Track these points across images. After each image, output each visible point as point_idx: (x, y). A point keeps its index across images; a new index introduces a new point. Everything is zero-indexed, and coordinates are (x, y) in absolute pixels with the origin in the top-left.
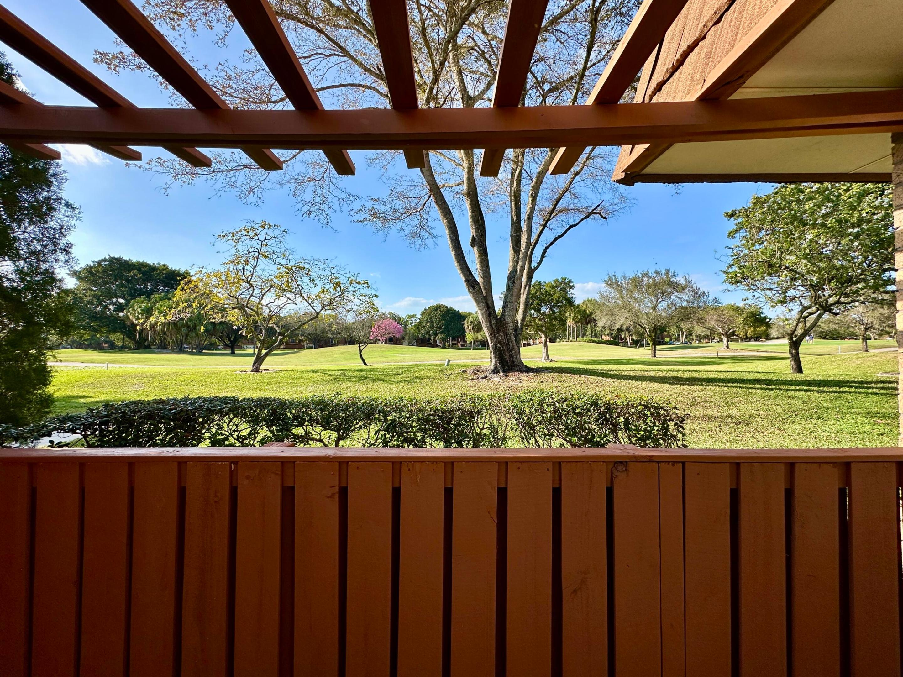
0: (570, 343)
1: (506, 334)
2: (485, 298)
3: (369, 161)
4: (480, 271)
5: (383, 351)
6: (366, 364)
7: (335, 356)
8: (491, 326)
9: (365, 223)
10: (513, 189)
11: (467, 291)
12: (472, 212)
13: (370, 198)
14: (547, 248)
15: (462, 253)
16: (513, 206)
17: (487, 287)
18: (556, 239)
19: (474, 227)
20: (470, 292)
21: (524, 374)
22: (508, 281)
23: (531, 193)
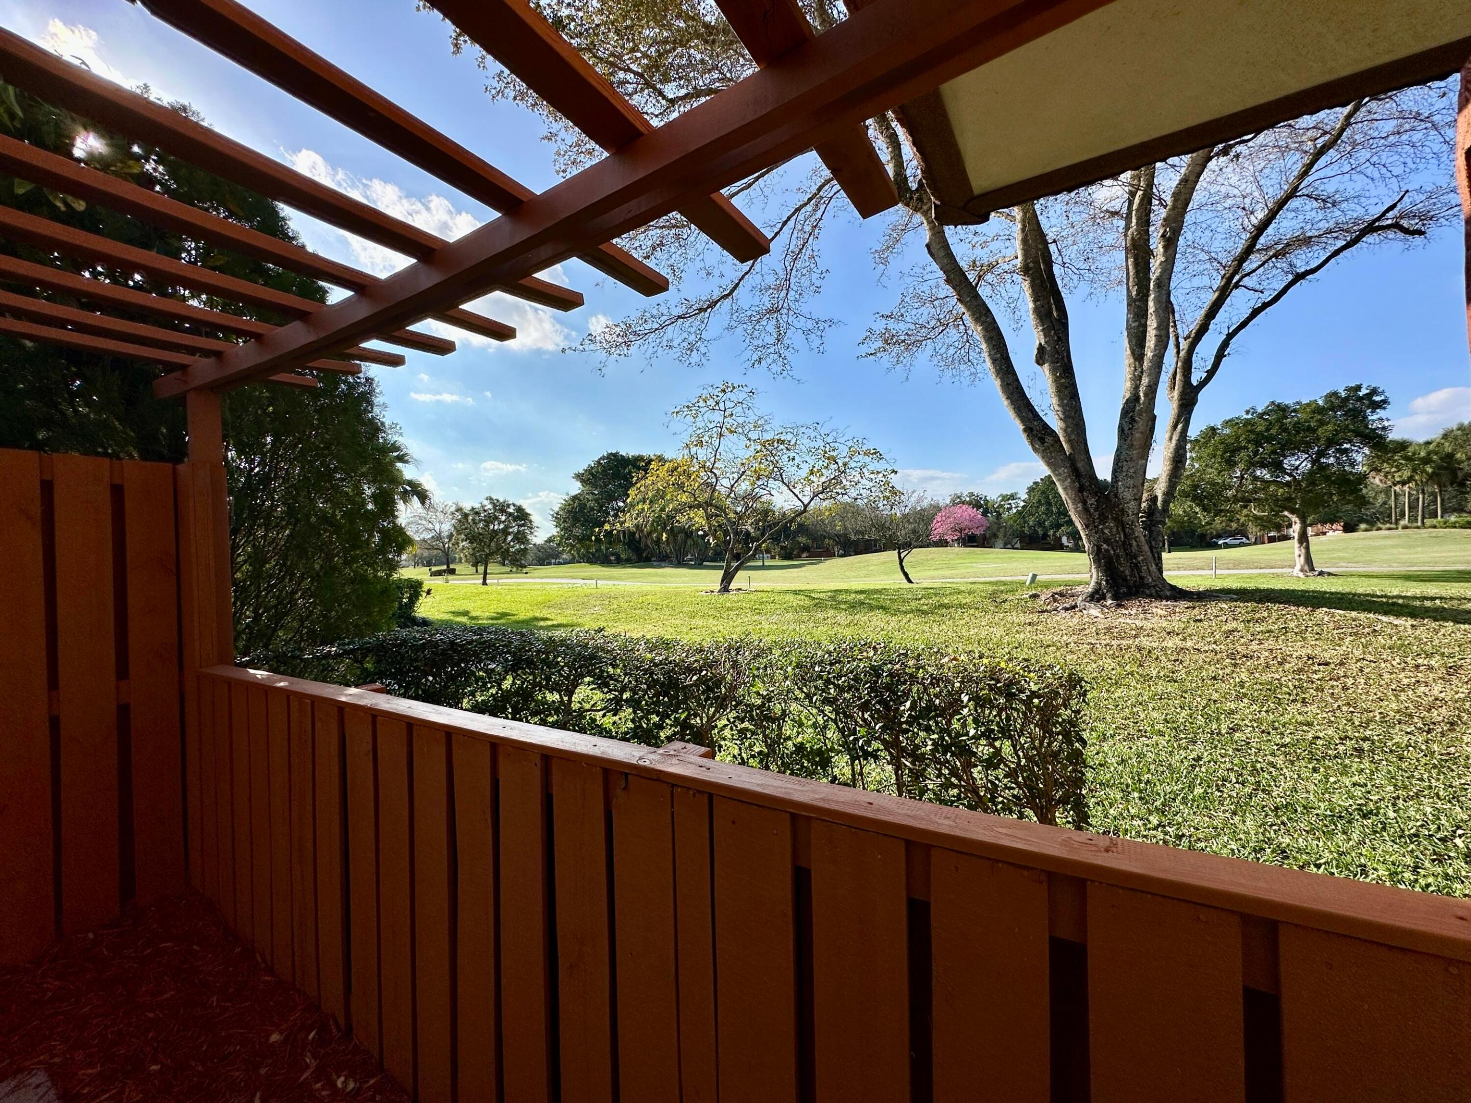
0: (1400, 531)
1: (1121, 524)
2: (1071, 461)
3: (876, 255)
4: (1057, 408)
5: (951, 559)
6: (910, 581)
7: (871, 568)
8: (1086, 509)
9: (878, 354)
10: (1129, 233)
11: (1030, 448)
12: (1035, 301)
13: (877, 316)
14: (1230, 336)
15: (1017, 380)
16: (1130, 267)
17: (1073, 437)
18: (1255, 313)
19: (1040, 328)
20: (1035, 449)
21: (1164, 602)
22: (1122, 418)
23: (1162, 231)
